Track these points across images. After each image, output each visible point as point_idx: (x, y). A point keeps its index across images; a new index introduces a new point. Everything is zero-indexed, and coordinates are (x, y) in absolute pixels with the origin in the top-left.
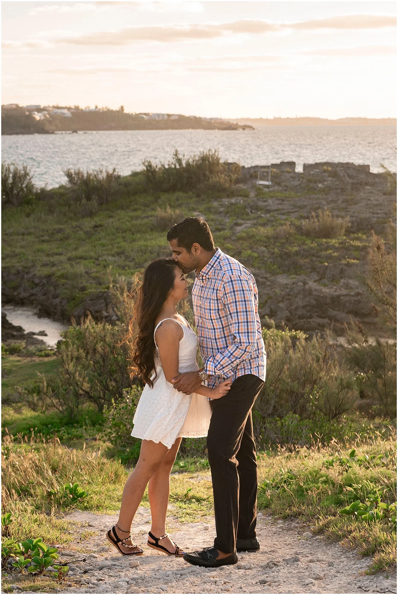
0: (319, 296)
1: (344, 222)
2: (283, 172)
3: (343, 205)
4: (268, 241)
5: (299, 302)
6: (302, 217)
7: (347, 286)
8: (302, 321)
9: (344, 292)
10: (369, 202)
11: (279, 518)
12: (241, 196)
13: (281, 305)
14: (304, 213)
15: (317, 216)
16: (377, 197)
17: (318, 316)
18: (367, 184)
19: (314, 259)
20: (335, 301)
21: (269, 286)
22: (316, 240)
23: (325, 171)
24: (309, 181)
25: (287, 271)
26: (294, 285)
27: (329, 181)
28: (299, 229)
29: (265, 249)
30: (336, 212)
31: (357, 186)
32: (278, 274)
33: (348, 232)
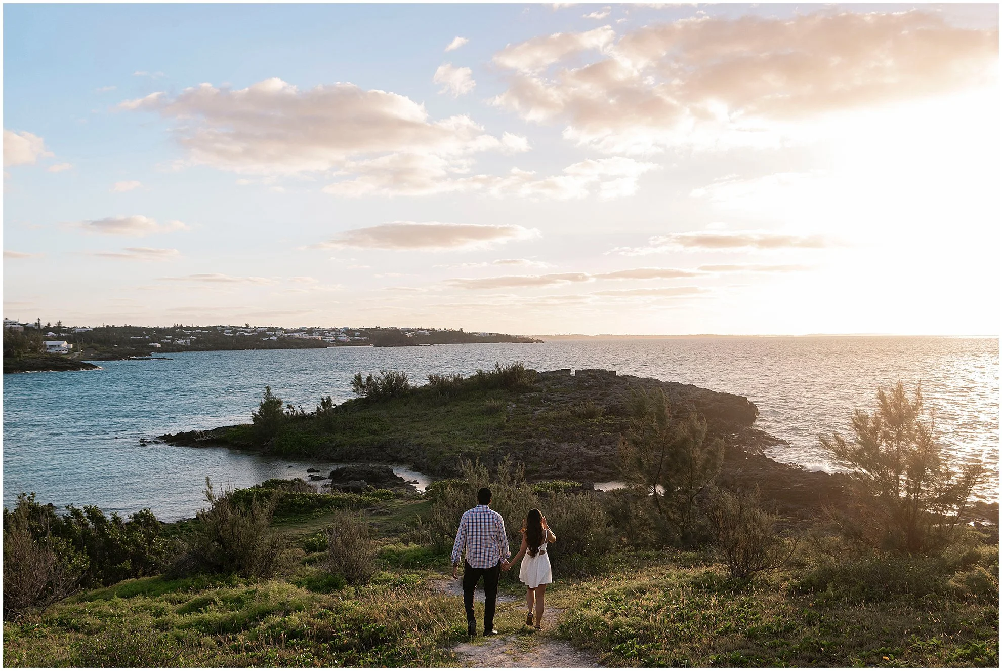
0: (587, 456)
1: (601, 408)
2: (563, 376)
3: (600, 397)
4: (555, 421)
5: (575, 460)
6: (575, 405)
7: (604, 450)
8: (577, 473)
9: (603, 454)
10: (616, 395)
11: (578, 650)
12: (537, 391)
13: (564, 462)
14: (577, 402)
15: (585, 404)
16: (621, 392)
17: (586, 469)
18: (615, 383)
19: (584, 432)
20: (597, 460)
21: (557, 450)
22: (585, 420)
23: (589, 375)
24: (579, 382)
25: (567, 441)
26: (572, 449)
27: (592, 382)
28: (574, 412)
29: (553, 426)
30: (596, 402)
31: (609, 384)
32: (561, 442)
33: (604, 414)
